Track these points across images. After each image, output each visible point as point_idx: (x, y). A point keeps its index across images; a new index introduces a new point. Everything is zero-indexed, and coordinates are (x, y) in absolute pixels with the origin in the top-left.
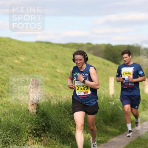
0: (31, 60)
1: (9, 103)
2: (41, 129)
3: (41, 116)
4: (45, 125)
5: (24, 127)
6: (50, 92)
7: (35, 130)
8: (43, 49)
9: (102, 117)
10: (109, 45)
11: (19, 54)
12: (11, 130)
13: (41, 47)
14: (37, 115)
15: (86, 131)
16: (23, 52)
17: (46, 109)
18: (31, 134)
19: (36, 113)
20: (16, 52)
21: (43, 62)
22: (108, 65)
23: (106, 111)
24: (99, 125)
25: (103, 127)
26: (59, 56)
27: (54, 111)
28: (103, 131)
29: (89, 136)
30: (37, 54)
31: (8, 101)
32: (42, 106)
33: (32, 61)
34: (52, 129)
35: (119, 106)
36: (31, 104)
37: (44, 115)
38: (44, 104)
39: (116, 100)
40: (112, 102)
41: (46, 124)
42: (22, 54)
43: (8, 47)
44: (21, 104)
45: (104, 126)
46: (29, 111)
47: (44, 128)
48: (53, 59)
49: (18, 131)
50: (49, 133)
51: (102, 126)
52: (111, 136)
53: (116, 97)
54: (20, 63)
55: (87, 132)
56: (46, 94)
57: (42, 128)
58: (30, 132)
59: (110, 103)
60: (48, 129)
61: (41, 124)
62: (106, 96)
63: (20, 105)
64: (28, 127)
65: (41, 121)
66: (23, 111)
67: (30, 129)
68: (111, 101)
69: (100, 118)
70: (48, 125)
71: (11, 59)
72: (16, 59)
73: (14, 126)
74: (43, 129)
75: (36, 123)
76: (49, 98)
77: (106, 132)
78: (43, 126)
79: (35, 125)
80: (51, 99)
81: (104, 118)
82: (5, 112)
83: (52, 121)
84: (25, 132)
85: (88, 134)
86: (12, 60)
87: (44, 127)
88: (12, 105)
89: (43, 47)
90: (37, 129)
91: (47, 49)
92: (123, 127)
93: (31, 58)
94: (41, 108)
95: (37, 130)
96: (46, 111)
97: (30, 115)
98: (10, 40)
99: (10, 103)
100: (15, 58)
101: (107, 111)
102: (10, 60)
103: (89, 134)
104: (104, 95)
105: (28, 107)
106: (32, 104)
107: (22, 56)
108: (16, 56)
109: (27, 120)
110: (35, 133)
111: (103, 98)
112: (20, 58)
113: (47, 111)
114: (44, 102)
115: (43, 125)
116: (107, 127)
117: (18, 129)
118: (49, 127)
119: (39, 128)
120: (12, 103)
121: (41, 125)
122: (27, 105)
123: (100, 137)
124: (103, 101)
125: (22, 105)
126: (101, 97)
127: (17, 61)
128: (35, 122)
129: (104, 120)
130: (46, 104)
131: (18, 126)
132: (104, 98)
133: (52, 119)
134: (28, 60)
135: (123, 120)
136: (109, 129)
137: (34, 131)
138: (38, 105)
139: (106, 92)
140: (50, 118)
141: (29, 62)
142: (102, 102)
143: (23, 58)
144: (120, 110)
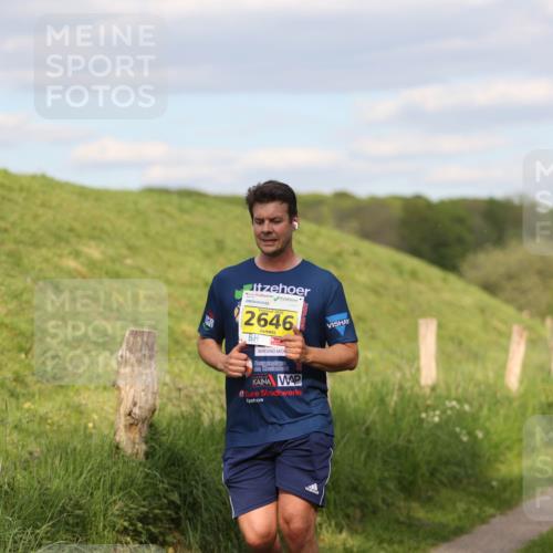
0: (125, 257)
1: (43, 419)
2: (165, 514)
3: (165, 467)
4: (178, 502)
5: (99, 507)
6: (198, 377)
7: (144, 519)
8: (171, 216)
9: (395, 468)
10: (418, 198)
11: (79, 236)
12: (51, 518)
13: (162, 211)
14: (148, 465)
15: (333, 523)
16: (94, 228)
17: (181, 442)
18: (128, 535)
19: (147, 455)
20: (71, 230)
21: (169, 266)
22: (414, 275)
23: (408, 448)
24: (384, 500)
25: (399, 508)
26: (230, 243)
27: (212, 449)
28: (398, 522)
29: (345, 540)
30: (146, 235)
31: (42, 411)
32: (169, 432)
33: (129, 261)
34: (206, 516)
35: (458, 429)
36: (128, 423)
37: (174, 464)
38: (175, 423)
39: (444, 404)
40: (431, 413)
41: (183, 497)
42: (92, 238)
43: (41, 211)
44: (91, 425)
45: (402, 504)
46: (117, 448)
47: (177, 513)
48: (208, 255)
49: (77, 524)
50: (195, 529)
51: (393, 504)
52: (430, 541)
53: (444, 393)
54: (84, 270)
55: (337, 525)
56: (181, 386)
57: (169, 512)
58: (126, 528)
59: (424, 415)
60: (190, 514)
61: (165, 497)
62: (409, 392)
63: (86, 427)
64: (115, 509)
65: (166, 486)
66: (96, 450)
67: (123, 515)
68: (427, 409)
69: (386, 474)
70: (190, 499)
71: (50, 255)
72: (70, 253)
73: (63, 507)
74: (174, 516)
75: (147, 492)
76: (196, 399)
77: (410, 526)
78: (172, 507)
79: (144, 500)
80: (202, 404)
81: (400, 472)
82: (31, 454)
83: (204, 485)
84: (105, 527)
85: (341, 532)
86: (56, 259)
87: (177, 508)
88: (55, 428)
89: (168, 208)
90: (151, 515)
91: (186, 217)
92: (472, 507)
93: (124, 251)
94: (164, 439)
95: (151, 521)
96: (183, 449)
97: (124, 462)
98: (47, 184)
99: (49, 421)
100: (66, 252)
101: (411, 446)
102: (47, 260)
103: (344, 535)
104: (401, 388)
105: (115, 434)
106: (131, 425)
107: (92, 243)
108: (67, 242)
109: (112, 485)
110: (144, 532)
111: (395, 398)
112: (85, 250)
113: (187, 448)
114: (175, 414)
115: (172, 503)
116: (415, 505)
117: (78, 516)
118: (194, 507)
119: (157, 511)
120: (56, 419)
121: (166, 501)
122: (112, 424)
123: (385, 545)
124: (395, 410)
125: (94, 427)
126: (387, 394)
127: (71, 263)
128: (141, 491)
129: (400, 481)
130: (182, 423)
131: (77, 506)
132: (402, 398)
133: (204, 478)
134: (113, 261)
135: (473, 480)
136: (420, 513)
137: (140, 525)
138: (151, 426)
139: (408, 376)
140: (198, 474)
141: (118, 267)
142: (391, 411)
143: (94, 251)
144: (461, 441)
